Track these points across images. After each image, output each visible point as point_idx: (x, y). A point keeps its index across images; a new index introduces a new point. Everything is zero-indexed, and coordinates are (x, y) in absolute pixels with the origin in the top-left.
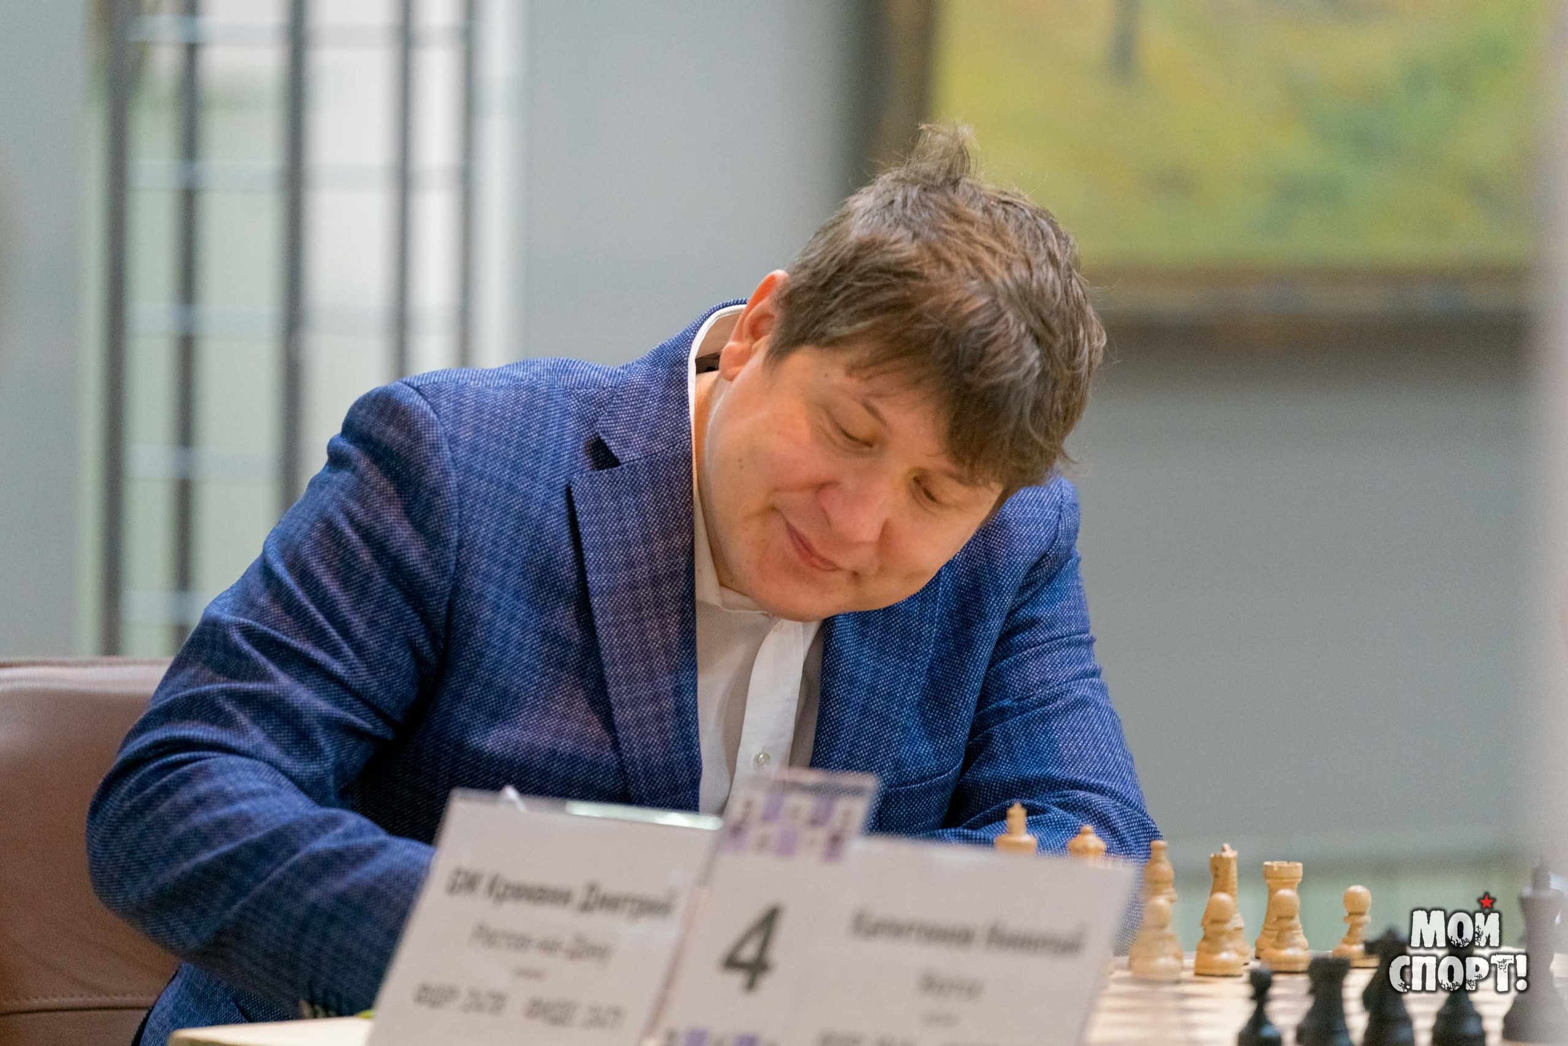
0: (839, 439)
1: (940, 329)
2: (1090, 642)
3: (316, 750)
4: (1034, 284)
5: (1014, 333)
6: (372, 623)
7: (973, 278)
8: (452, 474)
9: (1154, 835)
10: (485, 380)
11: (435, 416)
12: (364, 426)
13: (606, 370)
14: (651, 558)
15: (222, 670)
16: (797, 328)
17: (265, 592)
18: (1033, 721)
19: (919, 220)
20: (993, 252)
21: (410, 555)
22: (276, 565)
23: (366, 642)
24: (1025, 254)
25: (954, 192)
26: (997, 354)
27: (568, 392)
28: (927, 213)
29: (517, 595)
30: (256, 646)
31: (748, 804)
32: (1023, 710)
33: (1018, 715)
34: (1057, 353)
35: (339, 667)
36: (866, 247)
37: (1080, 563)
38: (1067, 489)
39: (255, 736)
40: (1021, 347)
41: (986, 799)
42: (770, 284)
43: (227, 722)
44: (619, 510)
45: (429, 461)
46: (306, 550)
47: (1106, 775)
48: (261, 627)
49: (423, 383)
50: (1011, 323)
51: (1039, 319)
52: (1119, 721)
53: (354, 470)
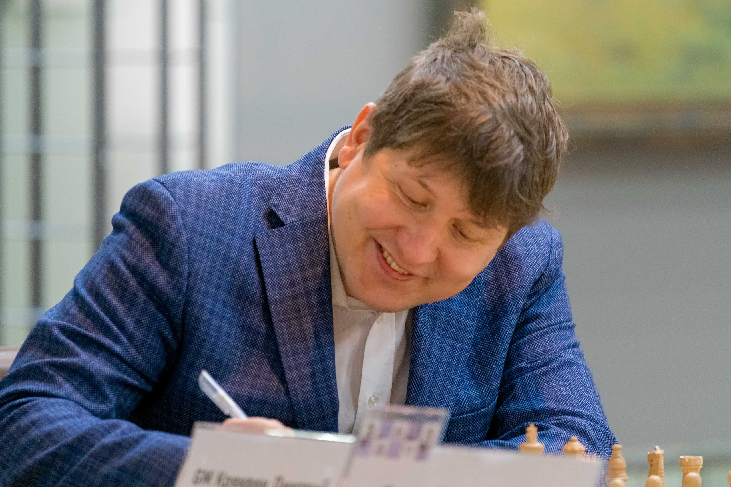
0: (407, 203)
1: (461, 136)
2: (572, 327)
3: (104, 396)
4: (519, 106)
5: (507, 136)
6: (138, 322)
7: (481, 104)
8: (184, 233)
9: (613, 441)
10: (203, 176)
11: (173, 199)
12: (132, 207)
13: (276, 168)
14: (305, 280)
15: (48, 351)
16: (380, 137)
17: (75, 305)
18: (540, 375)
19: (451, 70)
20: (493, 86)
21: (160, 282)
22: (81, 290)
23: (134, 333)
24: (514, 88)
25: (473, 53)
26: (497, 148)
27: (253, 183)
28: (455, 66)
29: (225, 304)
30: (69, 337)
31: (371, 427)
32: (533, 369)
33: (530, 372)
34: (535, 148)
35: (118, 348)
36: (420, 86)
37: (566, 280)
38: (555, 234)
39: (68, 388)
40: (511, 144)
41: (513, 422)
42: (366, 111)
43: (51, 380)
44: (285, 253)
45: (169, 225)
46: (98, 280)
47: (584, 406)
48: (71, 326)
49: (166, 179)
50: (505, 130)
51: (522, 127)
52: (591, 373)
53: (127, 233)
